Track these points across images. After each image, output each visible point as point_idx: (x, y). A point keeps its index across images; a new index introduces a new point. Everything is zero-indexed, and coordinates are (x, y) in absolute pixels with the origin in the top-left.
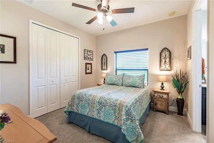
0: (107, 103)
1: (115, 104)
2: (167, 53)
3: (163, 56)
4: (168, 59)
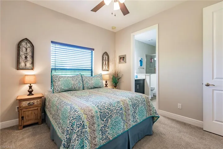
0: (112, 111)
1: (121, 107)
2: (106, 57)
3: (104, 58)
4: (107, 61)
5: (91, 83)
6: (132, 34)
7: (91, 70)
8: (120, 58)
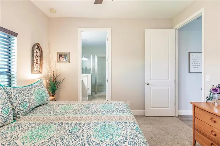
2: (38, 51)
3: (35, 53)
4: (39, 58)
5: (31, 101)
6: (80, 29)
7: (9, 74)
8: (60, 56)
